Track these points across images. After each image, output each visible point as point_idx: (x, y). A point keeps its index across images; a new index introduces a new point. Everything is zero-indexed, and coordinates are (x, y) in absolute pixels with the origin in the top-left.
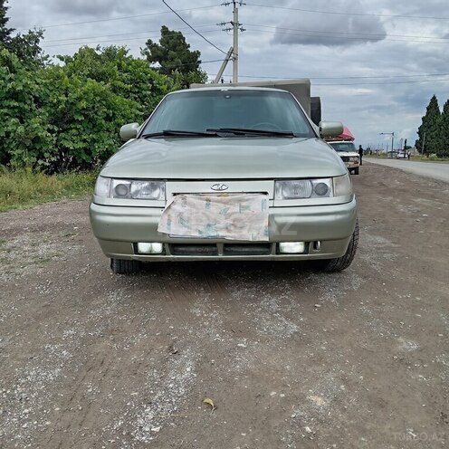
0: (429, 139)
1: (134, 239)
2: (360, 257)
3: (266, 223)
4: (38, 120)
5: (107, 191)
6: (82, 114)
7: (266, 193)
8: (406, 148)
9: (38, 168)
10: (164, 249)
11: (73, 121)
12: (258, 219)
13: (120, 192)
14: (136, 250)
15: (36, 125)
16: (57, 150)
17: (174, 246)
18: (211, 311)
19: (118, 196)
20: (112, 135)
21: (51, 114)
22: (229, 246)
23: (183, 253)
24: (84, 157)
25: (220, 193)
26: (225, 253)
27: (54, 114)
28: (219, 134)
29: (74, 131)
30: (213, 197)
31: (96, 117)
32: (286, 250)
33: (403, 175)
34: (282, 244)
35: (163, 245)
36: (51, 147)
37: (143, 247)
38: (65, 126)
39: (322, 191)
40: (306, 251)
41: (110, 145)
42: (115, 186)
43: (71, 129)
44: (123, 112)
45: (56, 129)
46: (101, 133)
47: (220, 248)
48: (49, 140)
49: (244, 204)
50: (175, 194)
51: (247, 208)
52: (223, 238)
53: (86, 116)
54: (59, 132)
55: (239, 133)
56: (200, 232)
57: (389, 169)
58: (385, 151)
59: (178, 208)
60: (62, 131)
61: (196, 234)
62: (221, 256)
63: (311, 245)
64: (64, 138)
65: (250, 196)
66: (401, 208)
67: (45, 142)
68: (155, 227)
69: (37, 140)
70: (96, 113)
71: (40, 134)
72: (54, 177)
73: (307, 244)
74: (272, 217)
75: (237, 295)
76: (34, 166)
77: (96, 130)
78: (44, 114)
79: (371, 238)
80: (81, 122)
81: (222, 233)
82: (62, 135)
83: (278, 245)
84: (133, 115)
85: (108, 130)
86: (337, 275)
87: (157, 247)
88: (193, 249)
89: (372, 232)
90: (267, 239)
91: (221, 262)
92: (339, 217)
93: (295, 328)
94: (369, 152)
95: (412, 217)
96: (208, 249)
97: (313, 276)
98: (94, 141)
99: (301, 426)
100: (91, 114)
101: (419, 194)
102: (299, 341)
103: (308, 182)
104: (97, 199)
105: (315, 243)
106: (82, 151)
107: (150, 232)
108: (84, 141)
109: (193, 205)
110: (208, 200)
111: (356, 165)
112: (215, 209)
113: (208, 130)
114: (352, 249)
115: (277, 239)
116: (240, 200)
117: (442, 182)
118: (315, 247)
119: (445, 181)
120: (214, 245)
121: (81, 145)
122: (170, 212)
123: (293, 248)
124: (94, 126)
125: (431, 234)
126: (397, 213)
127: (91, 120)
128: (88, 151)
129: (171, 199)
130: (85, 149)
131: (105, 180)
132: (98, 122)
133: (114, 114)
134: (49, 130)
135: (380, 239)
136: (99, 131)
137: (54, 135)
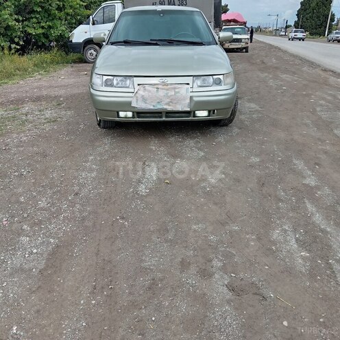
0: (305, 20)
1: (117, 110)
2: (239, 117)
3: (188, 101)
4: (7, 12)
5: (101, 83)
6: (39, 6)
7: (188, 84)
8: (287, 27)
9: (13, 51)
10: (133, 115)
11: (33, 11)
12: (184, 99)
13: (108, 84)
14: (118, 116)
15: (6, 16)
16: (23, 35)
17: (139, 113)
18: (160, 147)
19: (107, 85)
20: (63, 22)
21: (15, 6)
22: (169, 113)
23: (143, 117)
24: (44, 40)
25: (164, 84)
26: (167, 117)
27: (17, 6)
28: (158, 43)
29: (34, 20)
30: (160, 86)
31: (50, 8)
32: (198, 115)
33: (280, 54)
34: (196, 112)
35: (133, 113)
36: (19, 34)
37: (122, 114)
38: (27, 16)
39: (218, 82)
40: (209, 115)
41: (63, 31)
42: (104, 80)
43: (32, 18)
44: (71, 4)
45: (21, 19)
46: (55, 21)
47: (164, 115)
48: (17, 27)
49: (177, 90)
50: (139, 85)
51: (178, 92)
52: (166, 109)
53: (42, 7)
54: (23, 21)
55: (170, 43)
56: (154, 106)
57: (271, 46)
58: (271, 29)
59: (141, 92)
60: (26, 20)
61: (152, 107)
62: (164, 119)
63: (212, 112)
64: (27, 26)
65: (179, 86)
66: (271, 83)
67: (14, 29)
68: (130, 103)
69: (8, 28)
70: (50, 5)
71: (10, 24)
72: (25, 58)
73: (209, 112)
74: (191, 97)
75: (172, 139)
76: (10, 49)
77: (51, 18)
78: (10, 7)
79: (248, 105)
80: (39, 13)
81: (165, 107)
82: (26, 23)
83: (194, 112)
84: (78, 6)
85: (60, 19)
86: (225, 128)
87: (130, 114)
88: (148, 115)
89: (249, 101)
90: (189, 109)
91: (164, 122)
92: (226, 97)
93: (203, 154)
94: (259, 30)
95: (276, 89)
96: (157, 115)
97: (212, 129)
98: (50, 27)
99: (206, 188)
100: (47, 6)
101: (286, 71)
102: (205, 159)
103: (211, 77)
104: (95, 87)
105: (214, 111)
106: (42, 36)
107: (126, 106)
108: (43, 27)
109: (150, 91)
110: (158, 88)
111: (247, 45)
112: (161, 93)
113: (151, 40)
114: (233, 113)
115: (194, 110)
116: (175, 88)
117: (305, 59)
118: (214, 113)
119: (307, 58)
120: (161, 113)
121: (40, 31)
122: (137, 95)
123: (202, 114)
124: (49, 15)
125: (284, 101)
126: (267, 86)
127: (47, 11)
128: (46, 36)
129: (137, 88)
130: (43, 34)
131: (98, 76)
132: (53, 12)
133: (63, 5)
134: (16, 20)
135: (253, 105)
136: (53, 19)
137: (20, 24)
